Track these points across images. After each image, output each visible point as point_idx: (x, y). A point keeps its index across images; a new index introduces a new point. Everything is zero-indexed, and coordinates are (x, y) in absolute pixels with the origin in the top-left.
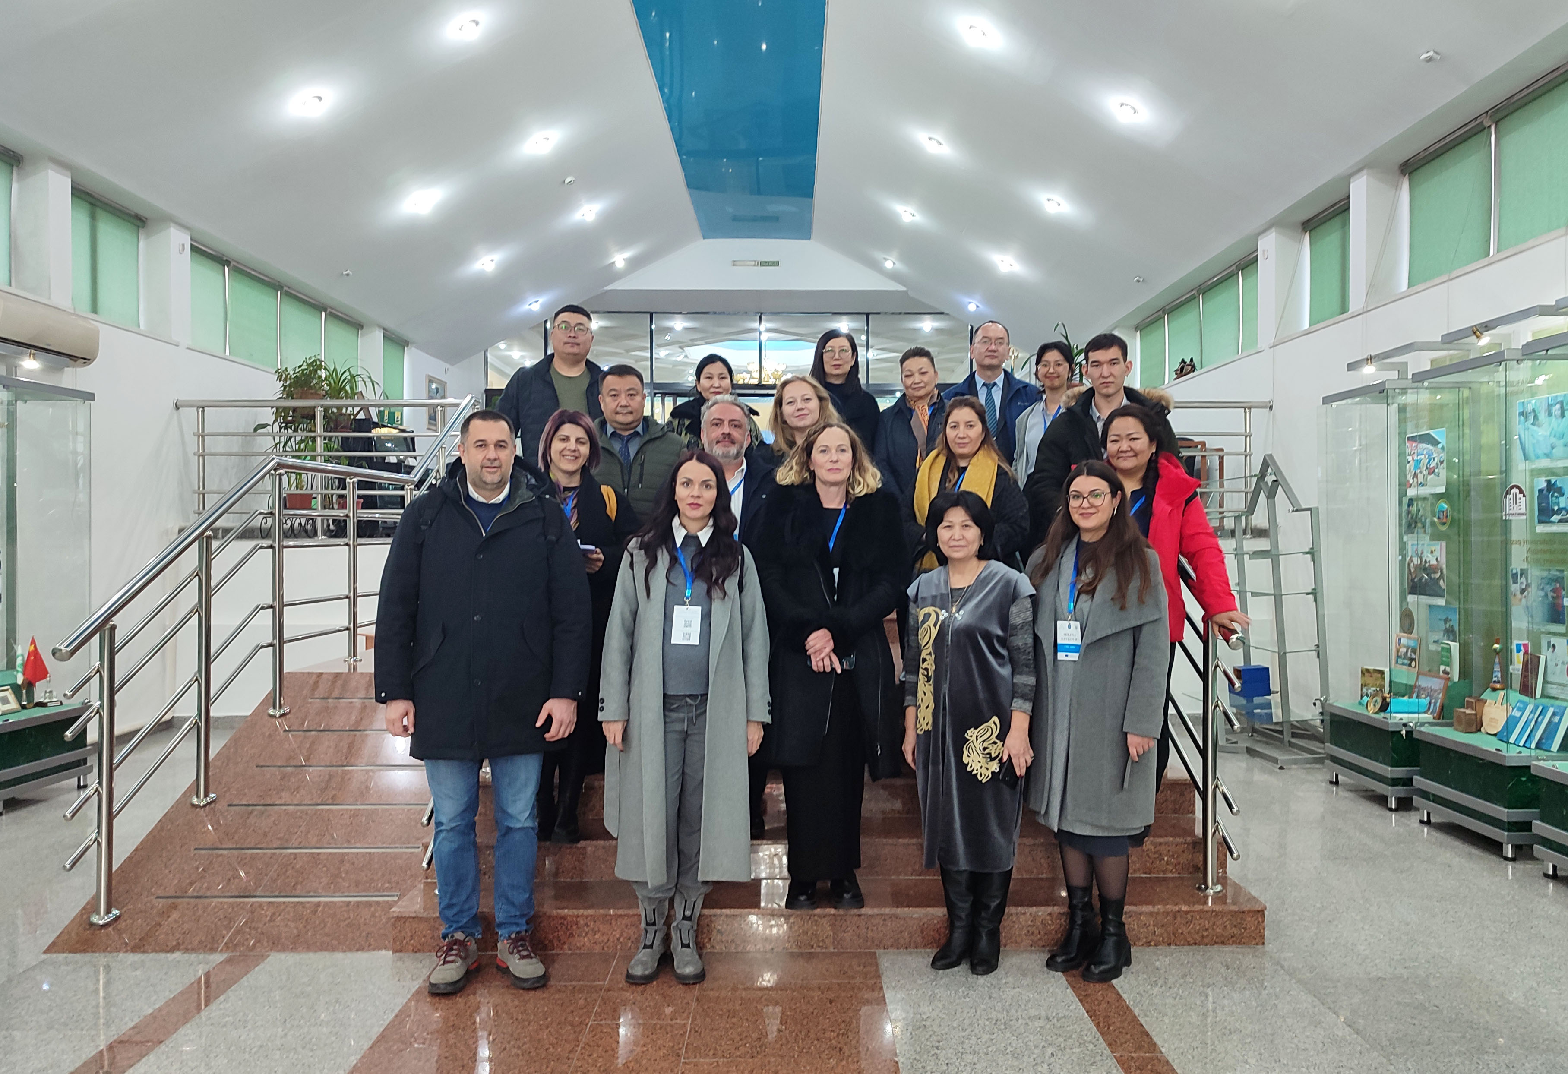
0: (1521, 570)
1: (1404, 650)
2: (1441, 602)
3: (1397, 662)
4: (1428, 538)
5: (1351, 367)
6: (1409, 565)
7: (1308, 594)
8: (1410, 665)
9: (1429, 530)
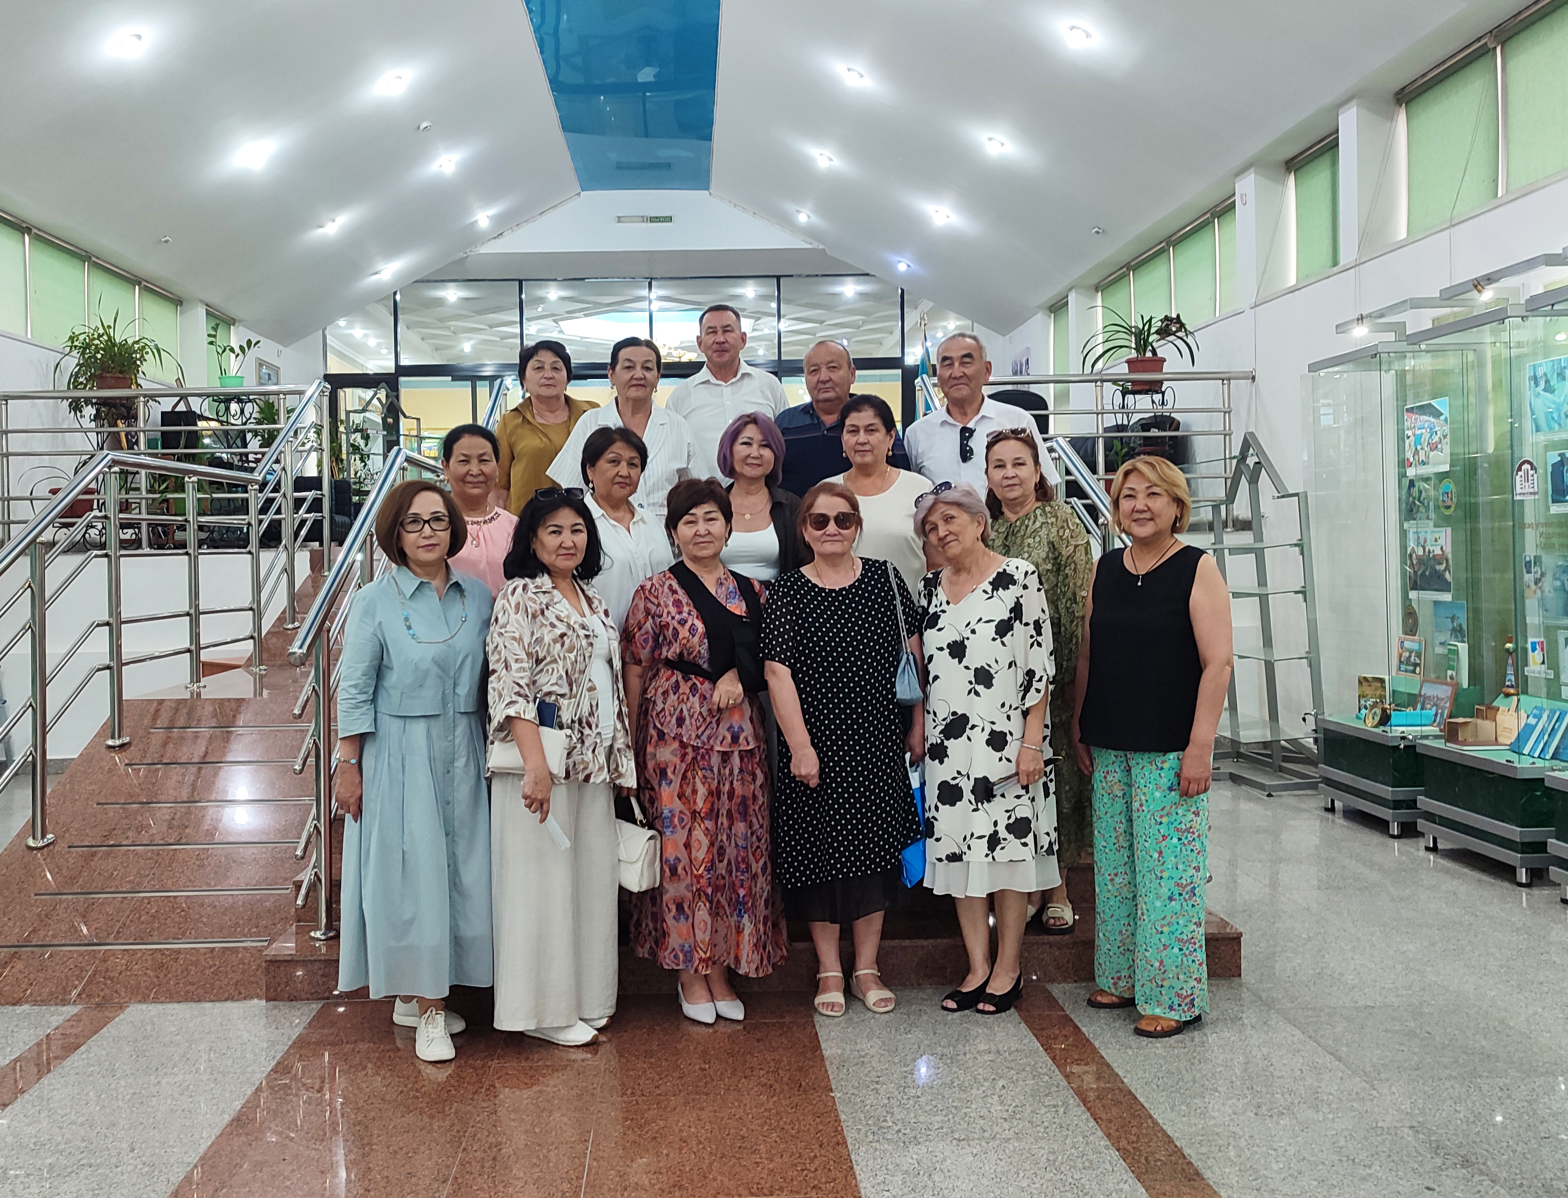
0: (1535, 557)
1: (1407, 654)
2: (1447, 597)
3: (1399, 669)
4: (1431, 523)
5: (1341, 328)
6: (1411, 556)
7: (1296, 592)
8: (1414, 672)
9: (1432, 515)
